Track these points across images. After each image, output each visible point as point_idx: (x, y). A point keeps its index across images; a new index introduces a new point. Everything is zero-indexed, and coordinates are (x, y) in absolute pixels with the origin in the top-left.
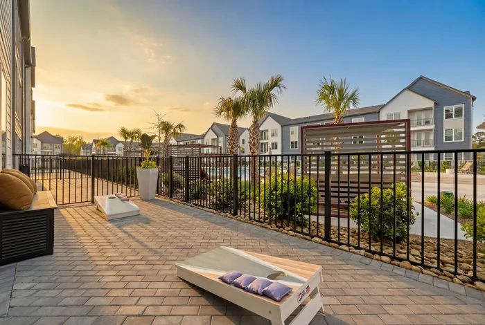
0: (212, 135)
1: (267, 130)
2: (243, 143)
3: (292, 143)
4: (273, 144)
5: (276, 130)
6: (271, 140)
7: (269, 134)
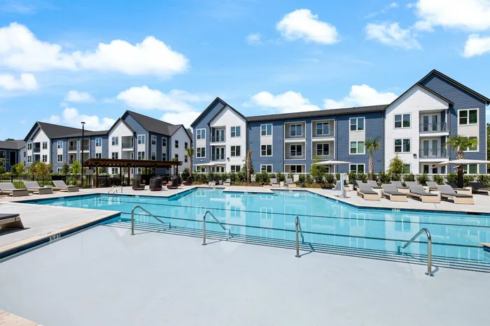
0: (123, 131)
1: (224, 127)
2: (177, 146)
3: (264, 147)
4: (233, 148)
5: (238, 128)
6: (229, 142)
7: (228, 133)
